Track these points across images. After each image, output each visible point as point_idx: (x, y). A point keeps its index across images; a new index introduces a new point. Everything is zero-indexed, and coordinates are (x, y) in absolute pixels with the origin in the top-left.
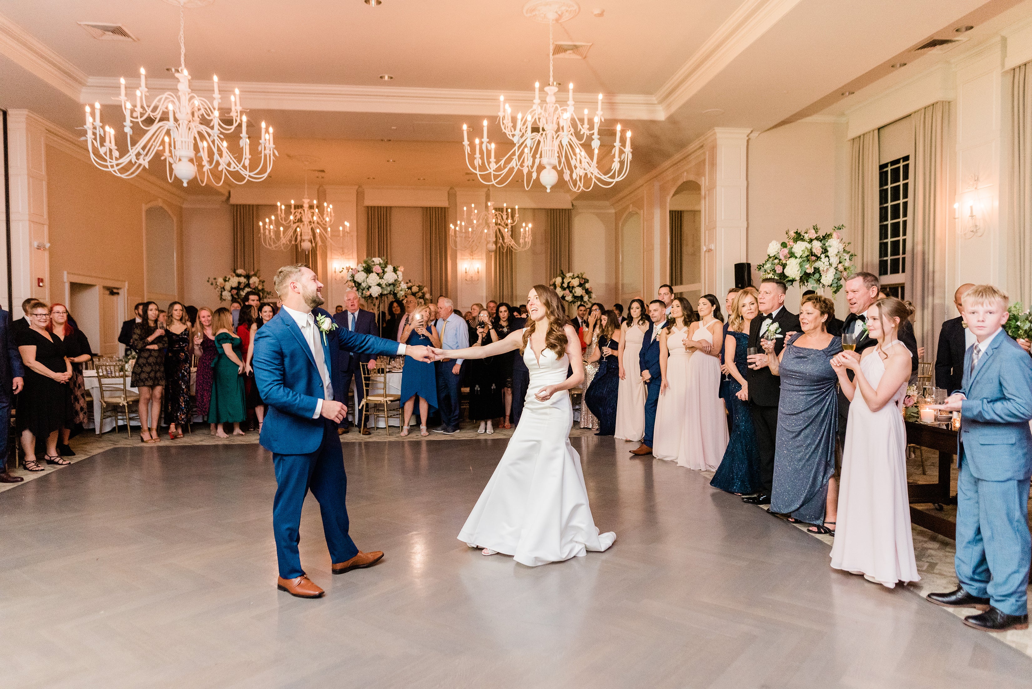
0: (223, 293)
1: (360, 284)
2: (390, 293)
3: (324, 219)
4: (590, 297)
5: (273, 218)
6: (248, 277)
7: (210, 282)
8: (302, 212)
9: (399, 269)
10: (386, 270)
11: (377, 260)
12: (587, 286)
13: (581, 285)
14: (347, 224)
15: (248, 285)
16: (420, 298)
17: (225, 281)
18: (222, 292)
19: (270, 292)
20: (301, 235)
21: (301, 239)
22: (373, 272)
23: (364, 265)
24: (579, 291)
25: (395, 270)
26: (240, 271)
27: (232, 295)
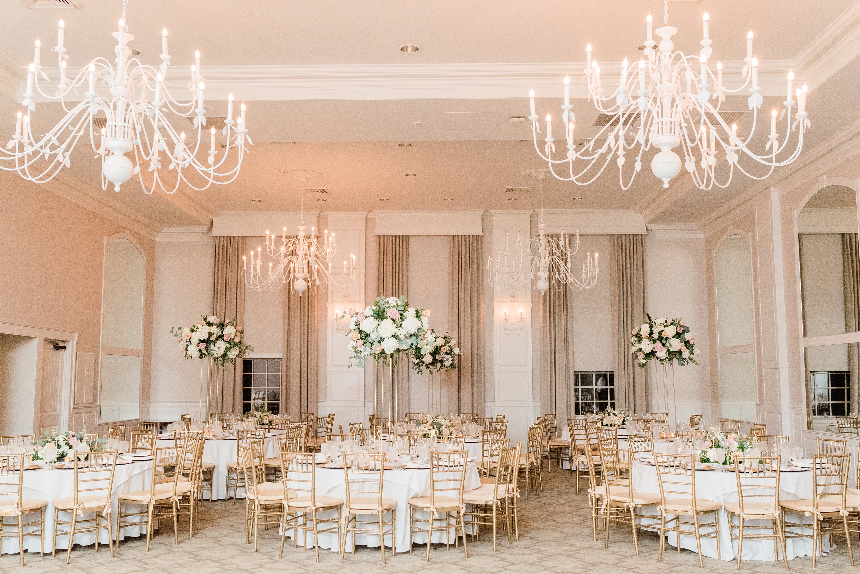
0: (189, 348)
1: (368, 335)
2: (411, 348)
3: (323, 250)
4: (692, 353)
5: (259, 249)
6: (222, 326)
7: (174, 333)
8: (297, 242)
9: (424, 313)
10: (405, 314)
11: (393, 301)
12: (687, 336)
13: (678, 335)
14: (353, 256)
15: (221, 337)
16: (446, 353)
17: (193, 331)
18: (187, 345)
19: (250, 346)
20: (294, 271)
21: (294, 277)
22: (387, 318)
23: (374, 308)
24: (676, 345)
25: (418, 314)
26: (211, 319)
27: (200, 350)
